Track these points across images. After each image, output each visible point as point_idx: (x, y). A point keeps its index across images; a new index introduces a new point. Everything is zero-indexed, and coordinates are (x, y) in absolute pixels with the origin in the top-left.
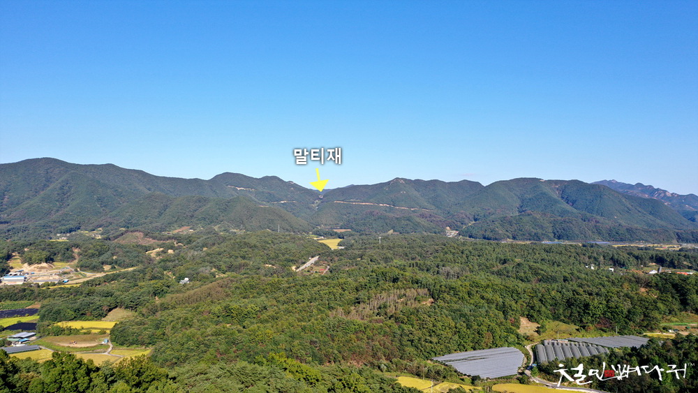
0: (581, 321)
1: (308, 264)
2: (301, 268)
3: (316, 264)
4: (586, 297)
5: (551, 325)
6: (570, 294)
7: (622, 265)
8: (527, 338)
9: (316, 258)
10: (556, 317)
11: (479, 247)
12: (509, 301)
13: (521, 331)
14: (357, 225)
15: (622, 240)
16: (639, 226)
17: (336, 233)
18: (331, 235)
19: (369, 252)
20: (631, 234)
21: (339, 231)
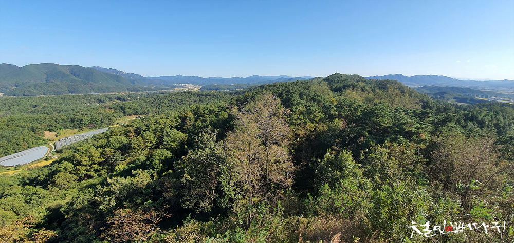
0: (79, 127)
4: (80, 116)
5: (63, 132)
6: (72, 116)
7: (103, 102)
8: (50, 140)
10: (66, 128)
11: (17, 100)
12: (36, 125)
13: (46, 138)
15: (104, 92)
16: (112, 86)
20: (108, 89)
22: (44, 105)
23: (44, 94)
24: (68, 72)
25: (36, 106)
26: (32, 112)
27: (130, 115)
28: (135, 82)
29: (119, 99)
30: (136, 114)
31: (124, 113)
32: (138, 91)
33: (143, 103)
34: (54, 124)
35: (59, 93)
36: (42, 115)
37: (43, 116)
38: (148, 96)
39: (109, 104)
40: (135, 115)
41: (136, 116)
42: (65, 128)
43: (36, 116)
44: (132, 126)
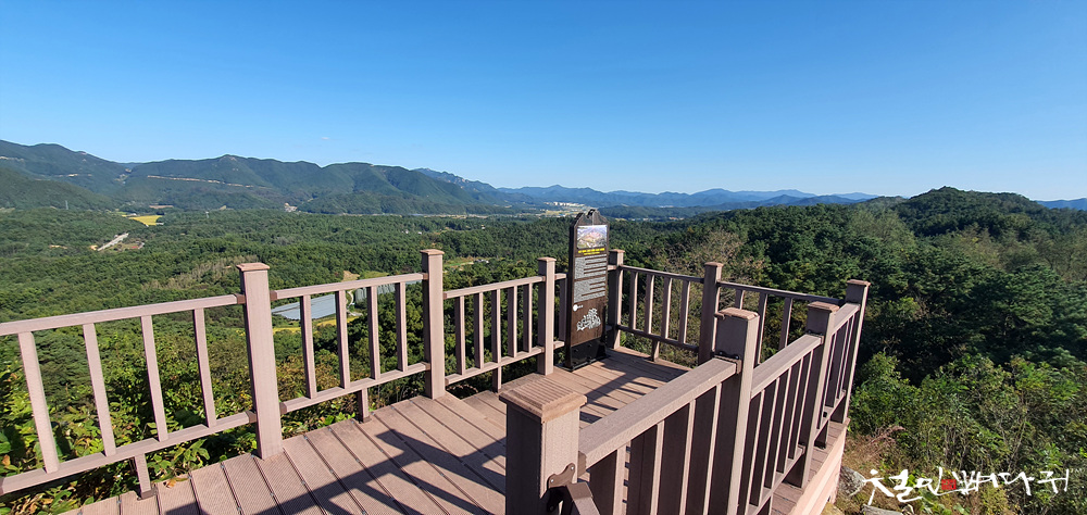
0: (391, 269)
1: (114, 242)
2: (104, 247)
3: (125, 241)
4: (394, 251)
5: (368, 273)
6: (383, 250)
7: (427, 230)
9: (126, 235)
10: (373, 268)
11: (313, 219)
12: (334, 259)
14: (181, 201)
15: (431, 213)
16: (443, 203)
17: (153, 209)
18: (148, 211)
19: (194, 227)
20: (438, 208)
21: (157, 207)
22: (347, 229)
23: (349, 212)
24: (384, 178)
25: (336, 230)
26: (330, 239)
27: (466, 256)
28: (480, 197)
29: (452, 225)
30: (475, 255)
31: (458, 251)
32: (483, 213)
33: (489, 235)
34: (358, 259)
35: (368, 211)
36: (343, 245)
37: (345, 247)
38: (497, 223)
39: (436, 233)
40: (473, 255)
41: (475, 259)
42: (371, 269)
43: (335, 246)
44: (471, 274)
